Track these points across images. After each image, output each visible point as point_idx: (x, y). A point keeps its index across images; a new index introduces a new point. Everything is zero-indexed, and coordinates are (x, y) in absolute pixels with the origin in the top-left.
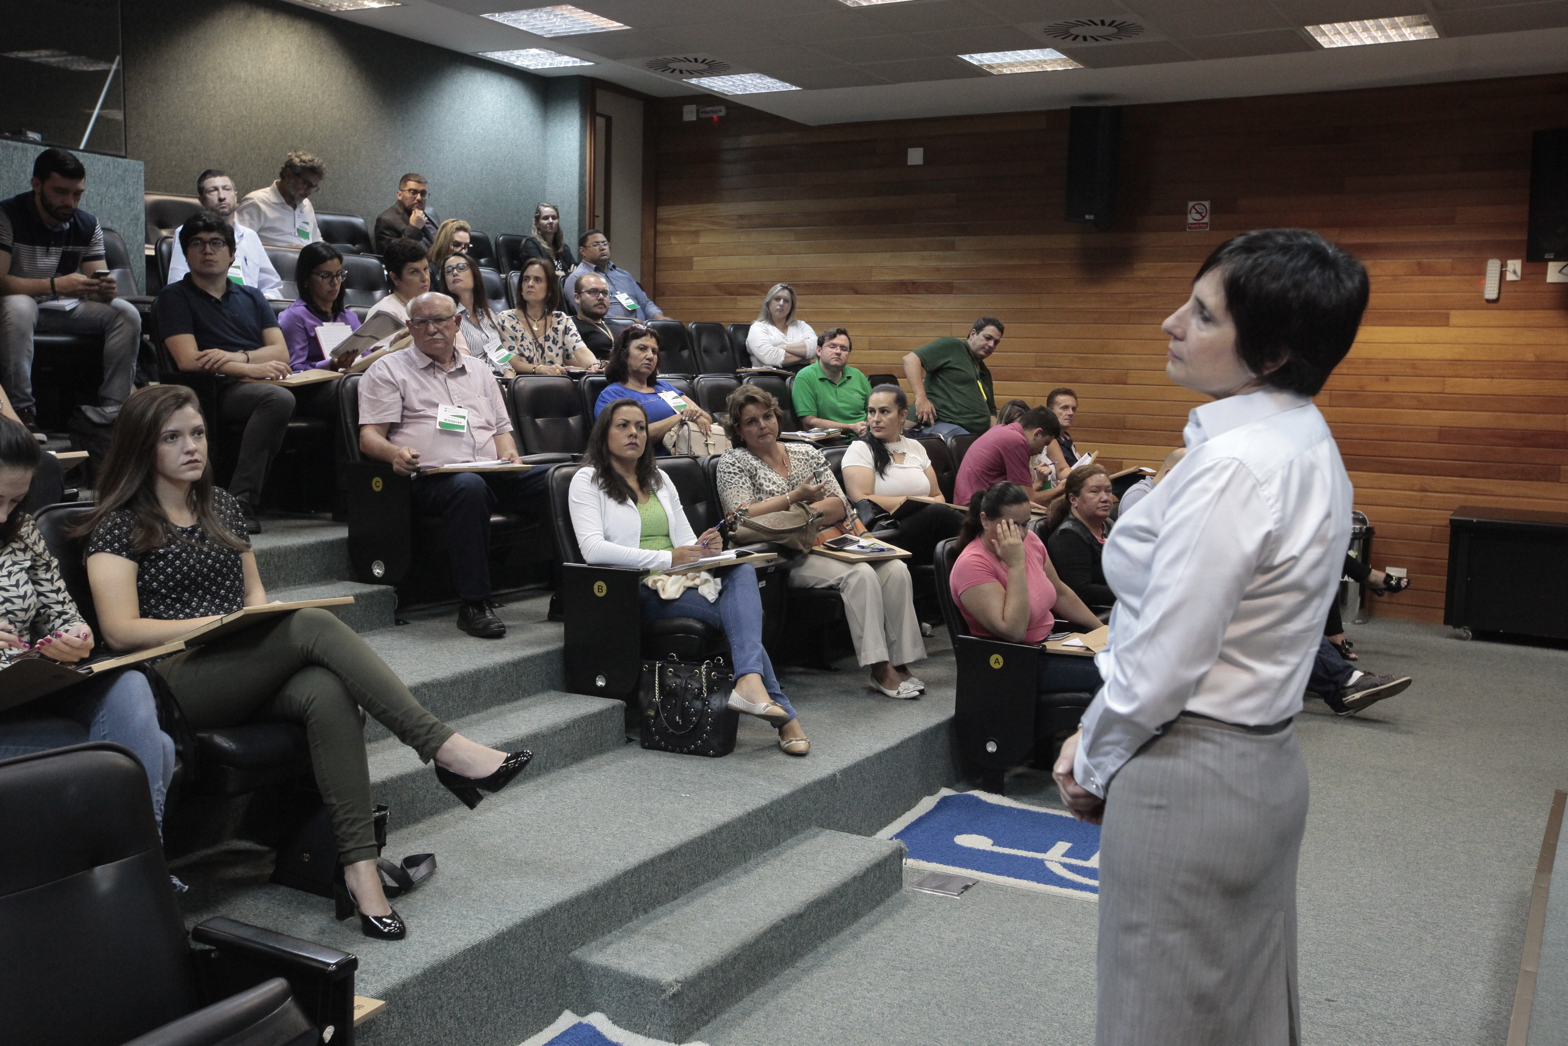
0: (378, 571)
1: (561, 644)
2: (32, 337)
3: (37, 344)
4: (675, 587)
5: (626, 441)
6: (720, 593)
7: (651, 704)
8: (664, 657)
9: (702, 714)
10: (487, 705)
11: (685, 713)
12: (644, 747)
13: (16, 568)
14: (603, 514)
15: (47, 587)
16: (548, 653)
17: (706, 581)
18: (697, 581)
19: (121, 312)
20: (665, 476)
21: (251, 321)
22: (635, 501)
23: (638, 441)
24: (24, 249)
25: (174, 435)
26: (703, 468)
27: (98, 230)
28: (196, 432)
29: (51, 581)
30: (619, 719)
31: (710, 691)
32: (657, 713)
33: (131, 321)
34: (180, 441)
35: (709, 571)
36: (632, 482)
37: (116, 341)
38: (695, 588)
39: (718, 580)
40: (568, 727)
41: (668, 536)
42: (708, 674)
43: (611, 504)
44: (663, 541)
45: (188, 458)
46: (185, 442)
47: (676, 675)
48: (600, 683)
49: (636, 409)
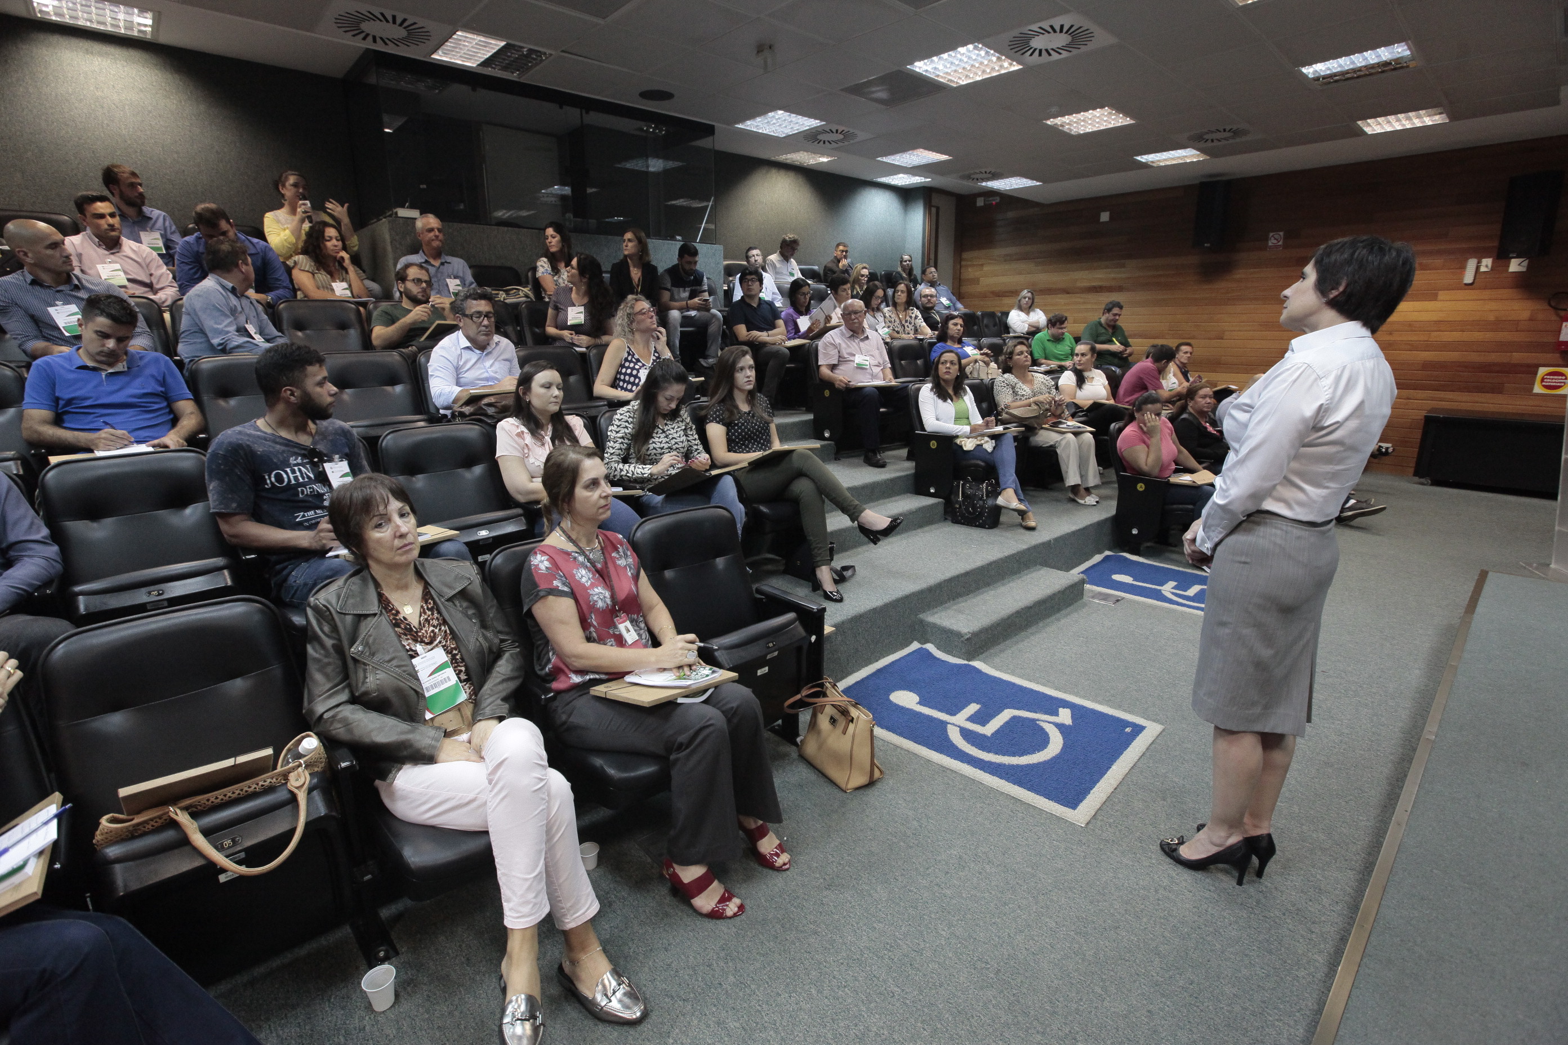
0: (827, 435)
1: (913, 471)
2: (680, 329)
3: (681, 332)
4: (971, 445)
5: (948, 370)
6: (994, 448)
7: (957, 502)
8: (965, 479)
9: (983, 507)
10: (878, 499)
11: (974, 507)
12: (953, 522)
13: (679, 429)
14: (936, 408)
15: (691, 438)
16: (907, 475)
17: (987, 442)
18: (982, 442)
19: (714, 316)
20: (968, 388)
21: (770, 317)
22: (952, 400)
23: (953, 371)
24: (675, 290)
25: (742, 369)
26: (986, 385)
27: (705, 279)
28: (750, 367)
29: (692, 435)
30: (941, 509)
31: (987, 496)
32: (960, 506)
33: (718, 319)
34: (744, 372)
35: (989, 436)
36: (951, 391)
37: (713, 328)
38: (981, 445)
39: (994, 441)
40: (916, 511)
41: (968, 418)
42: (987, 488)
43: (940, 401)
44: (966, 421)
45: (747, 379)
46: (746, 373)
47: (970, 488)
48: (932, 491)
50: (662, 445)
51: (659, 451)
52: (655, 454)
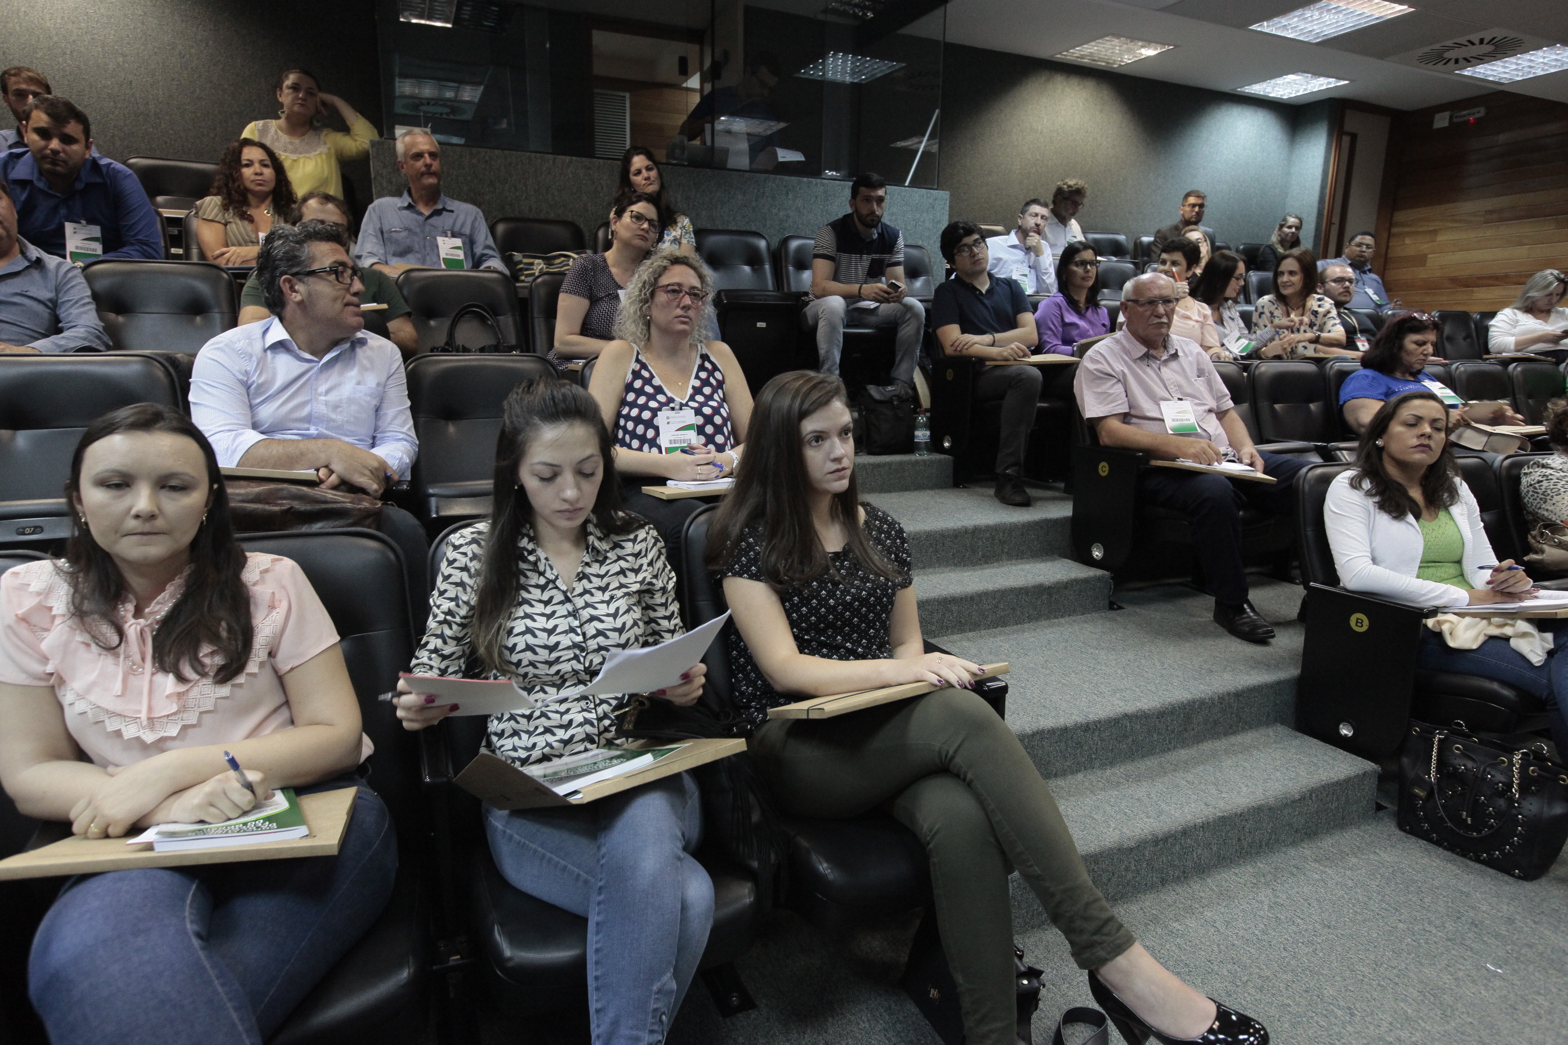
0: (1097, 553)
1: (1293, 672)
2: (842, 330)
4: (1471, 634)
5: (1415, 442)
6: (1550, 654)
7: (1421, 783)
8: (1444, 722)
9: (1507, 817)
11: (1477, 810)
12: (1401, 827)
13: (619, 593)
14: (1371, 530)
15: (661, 612)
16: (1279, 683)
17: (1524, 635)
18: (1508, 631)
19: (909, 308)
20: (1464, 489)
22: (1417, 517)
23: (1432, 443)
26: (1495, 473)
27: (901, 242)
28: (843, 432)
29: (665, 605)
30: (1370, 787)
31: (1523, 789)
32: (1431, 794)
33: (916, 315)
34: (827, 444)
35: (1530, 620)
36: (1416, 494)
37: (907, 331)
38: (1507, 639)
39: (1549, 636)
42: (1523, 768)
43: (1384, 519)
45: (835, 466)
46: (833, 447)
47: (1465, 755)
48: (1346, 731)
49: (1432, 403)
50: (553, 640)
51: (543, 654)
52: (532, 664)
